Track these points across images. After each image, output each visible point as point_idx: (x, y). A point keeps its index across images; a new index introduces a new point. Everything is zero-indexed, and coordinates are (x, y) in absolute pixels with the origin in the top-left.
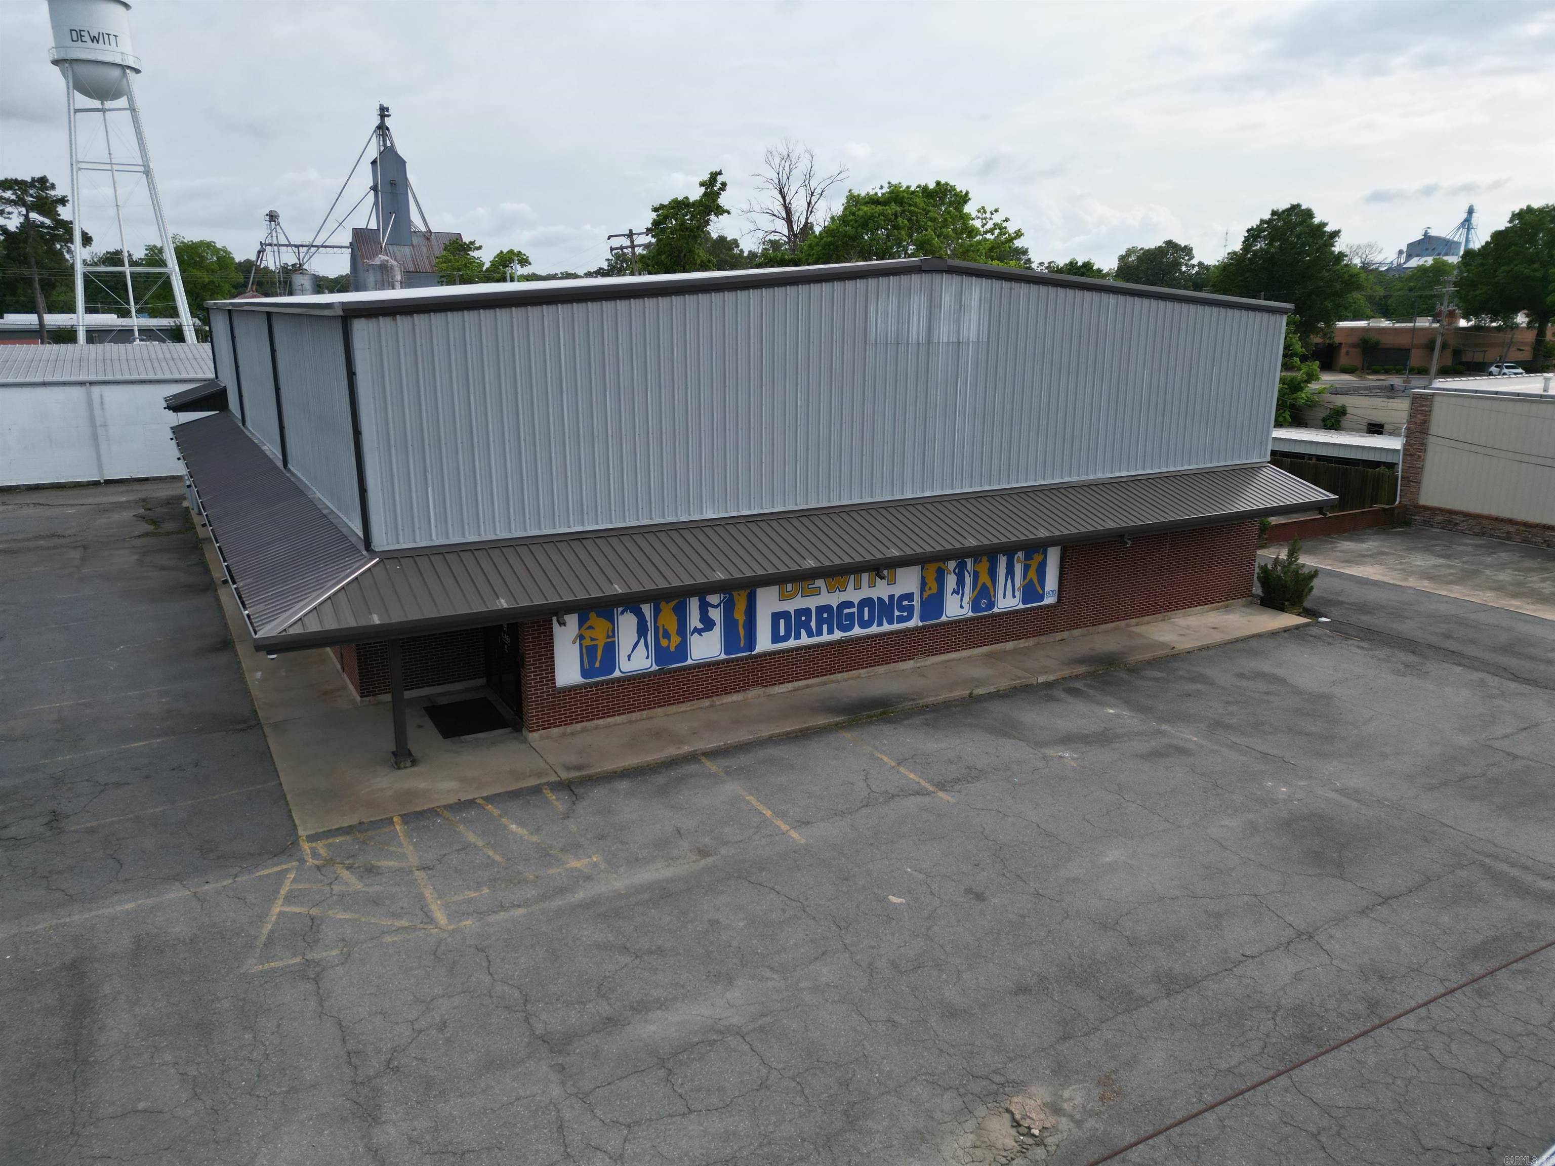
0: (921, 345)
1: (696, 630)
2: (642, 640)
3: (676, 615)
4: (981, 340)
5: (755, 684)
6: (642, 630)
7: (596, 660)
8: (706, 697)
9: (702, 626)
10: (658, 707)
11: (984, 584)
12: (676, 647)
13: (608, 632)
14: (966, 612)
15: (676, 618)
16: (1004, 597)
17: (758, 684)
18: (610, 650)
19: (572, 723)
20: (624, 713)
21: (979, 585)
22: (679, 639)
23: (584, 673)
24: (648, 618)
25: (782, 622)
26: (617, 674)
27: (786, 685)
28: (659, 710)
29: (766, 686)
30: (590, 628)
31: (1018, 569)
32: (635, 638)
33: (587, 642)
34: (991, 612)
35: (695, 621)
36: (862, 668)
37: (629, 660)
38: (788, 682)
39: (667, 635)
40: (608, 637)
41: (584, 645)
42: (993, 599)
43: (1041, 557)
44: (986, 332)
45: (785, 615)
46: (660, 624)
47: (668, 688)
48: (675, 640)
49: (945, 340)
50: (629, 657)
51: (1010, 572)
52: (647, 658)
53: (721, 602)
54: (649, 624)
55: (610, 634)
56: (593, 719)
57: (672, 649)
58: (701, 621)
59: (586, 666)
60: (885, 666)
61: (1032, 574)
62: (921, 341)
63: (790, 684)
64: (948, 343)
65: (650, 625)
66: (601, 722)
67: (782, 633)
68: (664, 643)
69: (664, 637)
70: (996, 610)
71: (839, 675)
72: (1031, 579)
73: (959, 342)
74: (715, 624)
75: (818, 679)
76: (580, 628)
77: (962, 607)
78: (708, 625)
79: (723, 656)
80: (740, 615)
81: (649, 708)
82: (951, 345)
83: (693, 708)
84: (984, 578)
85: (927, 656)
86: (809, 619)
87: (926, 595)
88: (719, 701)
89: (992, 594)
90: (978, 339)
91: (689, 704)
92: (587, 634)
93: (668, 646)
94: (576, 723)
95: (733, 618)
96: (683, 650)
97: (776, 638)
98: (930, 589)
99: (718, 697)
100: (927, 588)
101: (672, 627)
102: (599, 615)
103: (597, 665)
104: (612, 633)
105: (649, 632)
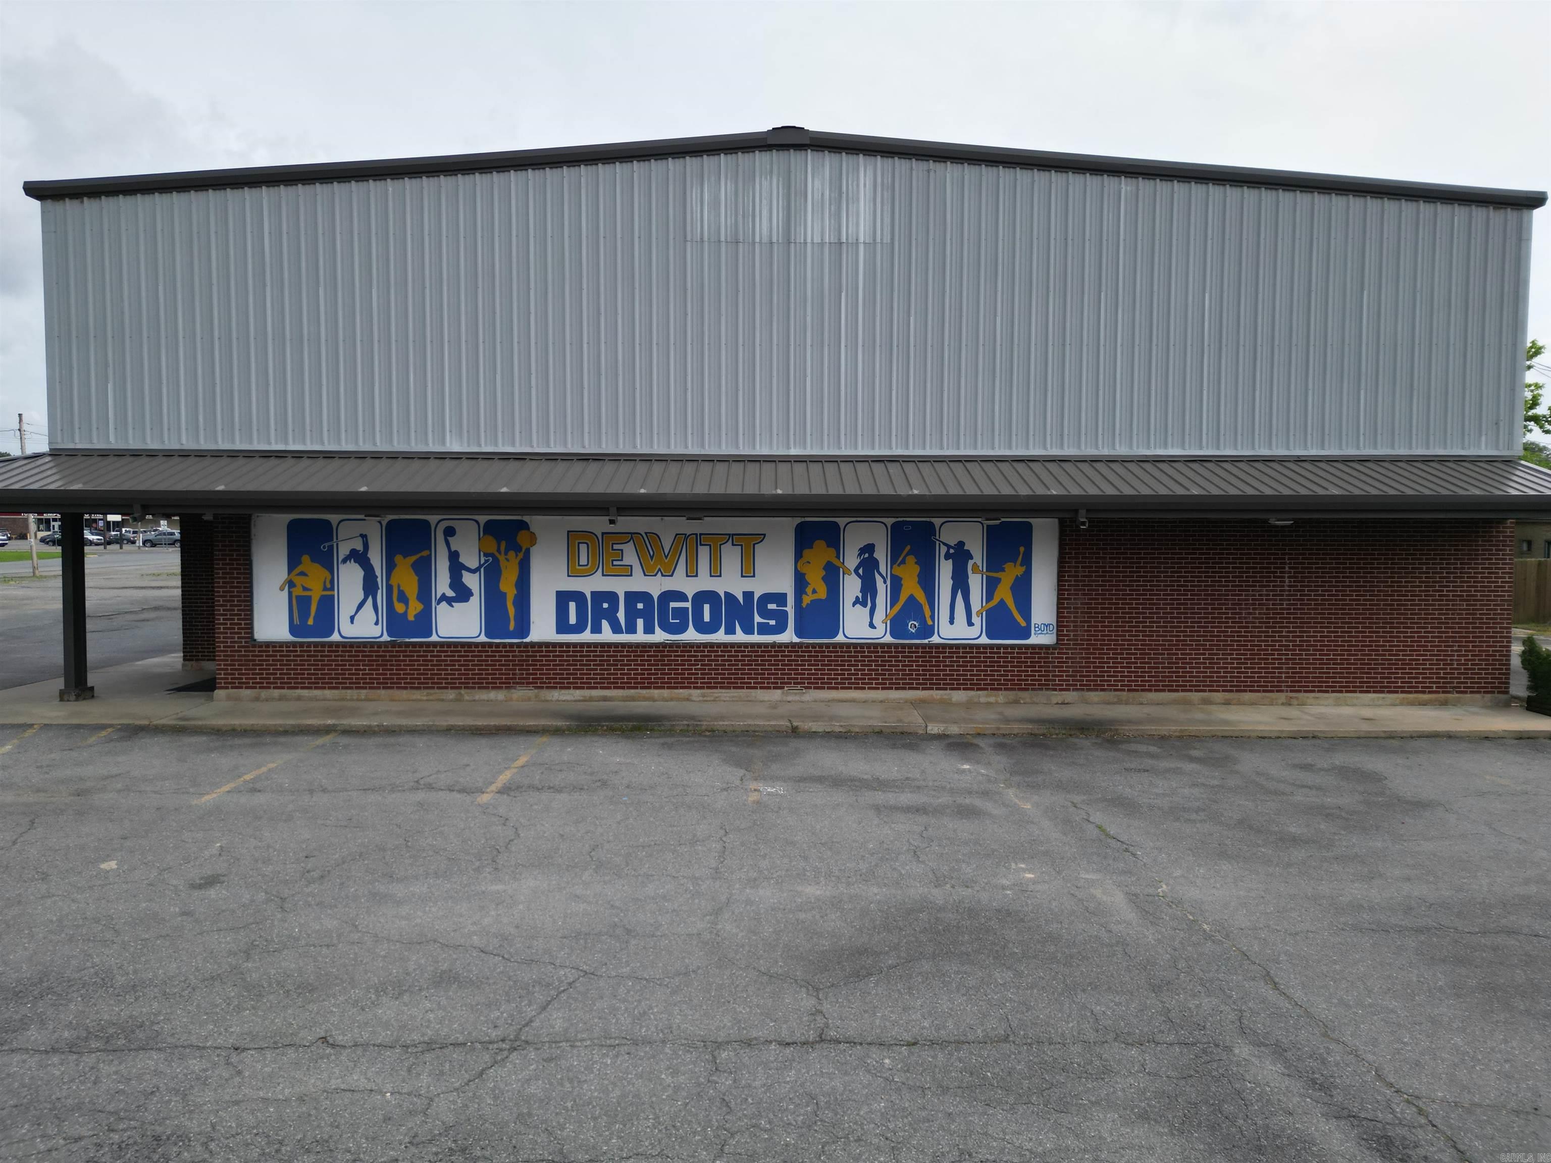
0: (775, 247)
1: (444, 598)
2: (370, 600)
3: (416, 574)
4: (878, 240)
5: (525, 682)
6: (370, 587)
7: (309, 615)
8: (452, 688)
9: (454, 595)
10: (384, 688)
11: (911, 598)
12: (415, 616)
13: (325, 582)
14: (881, 634)
15: (416, 578)
16: (952, 622)
17: (528, 683)
18: (328, 606)
19: (269, 688)
20: (337, 688)
21: (903, 598)
22: (420, 607)
23: (293, 630)
24: (378, 573)
25: (572, 606)
26: (335, 637)
27: (572, 691)
28: (383, 692)
29: (542, 688)
30: (303, 574)
31: (976, 583)
32: (361, 596)
33: (298, 591)
34: (926, 641)
35: (442, 584)
36: (695, 688)
37: (352, 622)
38: (575, 688)
39: (403, 598)
40: (325, 589)
41: (294, 595)
42: (930, 623)
43: (1020, 570)
44: (887, 230)
45: (578, 597)
46: (394, 582)
47: (397, 665)
48: (415, 608)
49: (817, 240)
50: (352, 619)
51: (960, 584)
52: (377, 623)
53: (481, 566)
54: (379, 580)
55: (328, 586)
56: (297, 688)
57: (411, 618)
58: (452, 586)
59: (296, 621)
60: (732, 690)
61: (1004, 593)
62: (774, 240)
63: (578, 692)
64: (822, 244)
65: (381, 580)
66: (305, 693)
67: (573, 620)
68: (400, 608)
69: (399, 600)
70: (935, 639)
71: (656, 691)
72: (1002, 602)
73: (841, 243)
74: (472, 595)
75: (622, 691)
76: (289, 572)
77: (872, 626)
78: (462, 594)
79: (483, 638)
80: (508, 586)
81: (370, 688)
82: (827, 246)
83: (431, 698)
84: (911, 588)
85: (806, 688)
86: (615, 608)
87: (806, 600)
88: (467, 695)
89: (927, 613)
90: (874, 240)
91: (425, 692)
92: (298, 580)
93: (406, 613)
94: (274, 688)
95: (498, 586)
96: (425, 622)
97: (562, 626)
98: (814, 591)
99: (469, 691)
100: (809, 590)
101: (411, 589)
102: (313, 560)
103: (310, 622)
104: (331, 585)
105: (379, 592)
